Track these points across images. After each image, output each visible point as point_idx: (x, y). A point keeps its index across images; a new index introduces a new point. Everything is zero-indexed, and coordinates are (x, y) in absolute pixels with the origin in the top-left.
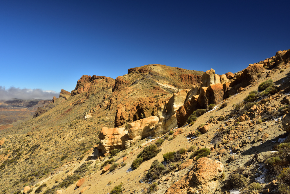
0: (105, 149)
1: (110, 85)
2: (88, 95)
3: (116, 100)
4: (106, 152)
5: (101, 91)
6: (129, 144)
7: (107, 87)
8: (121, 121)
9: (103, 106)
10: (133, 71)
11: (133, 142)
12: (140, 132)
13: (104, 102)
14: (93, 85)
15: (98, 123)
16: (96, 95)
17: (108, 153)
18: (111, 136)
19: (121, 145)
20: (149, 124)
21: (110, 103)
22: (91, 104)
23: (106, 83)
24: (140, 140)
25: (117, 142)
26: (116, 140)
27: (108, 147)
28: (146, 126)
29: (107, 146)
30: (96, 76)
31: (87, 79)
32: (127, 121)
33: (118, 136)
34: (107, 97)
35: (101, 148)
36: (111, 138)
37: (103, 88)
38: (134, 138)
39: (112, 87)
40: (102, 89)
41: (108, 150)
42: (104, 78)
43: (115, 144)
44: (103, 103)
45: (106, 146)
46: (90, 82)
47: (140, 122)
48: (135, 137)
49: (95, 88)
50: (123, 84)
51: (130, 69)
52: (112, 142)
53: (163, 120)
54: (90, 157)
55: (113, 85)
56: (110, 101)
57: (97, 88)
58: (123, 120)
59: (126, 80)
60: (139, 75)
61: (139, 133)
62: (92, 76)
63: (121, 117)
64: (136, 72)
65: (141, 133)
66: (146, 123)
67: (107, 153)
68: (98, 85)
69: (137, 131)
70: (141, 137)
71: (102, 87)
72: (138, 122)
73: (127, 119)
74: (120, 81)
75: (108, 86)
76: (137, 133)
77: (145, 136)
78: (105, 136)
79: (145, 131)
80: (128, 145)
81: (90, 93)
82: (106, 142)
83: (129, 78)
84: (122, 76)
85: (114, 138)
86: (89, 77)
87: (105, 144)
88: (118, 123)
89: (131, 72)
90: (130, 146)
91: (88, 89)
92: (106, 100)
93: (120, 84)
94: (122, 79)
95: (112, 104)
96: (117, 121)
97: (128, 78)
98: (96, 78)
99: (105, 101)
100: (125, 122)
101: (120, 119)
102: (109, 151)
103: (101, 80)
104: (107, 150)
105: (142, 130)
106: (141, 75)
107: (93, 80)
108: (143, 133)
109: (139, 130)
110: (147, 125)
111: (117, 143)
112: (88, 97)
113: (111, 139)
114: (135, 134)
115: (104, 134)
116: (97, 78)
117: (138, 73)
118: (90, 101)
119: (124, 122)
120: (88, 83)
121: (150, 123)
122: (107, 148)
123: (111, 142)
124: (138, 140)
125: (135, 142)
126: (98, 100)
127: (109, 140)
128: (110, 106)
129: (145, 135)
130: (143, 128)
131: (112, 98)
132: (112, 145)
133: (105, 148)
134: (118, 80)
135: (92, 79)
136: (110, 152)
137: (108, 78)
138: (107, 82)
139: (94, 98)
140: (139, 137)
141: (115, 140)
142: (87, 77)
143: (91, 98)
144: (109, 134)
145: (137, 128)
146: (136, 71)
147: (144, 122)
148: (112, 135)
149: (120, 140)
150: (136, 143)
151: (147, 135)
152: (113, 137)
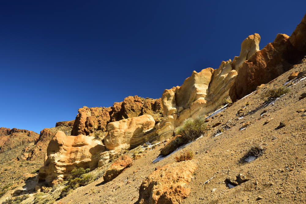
0: (57, 172)
1: (32, 139)
2: (3, 149)
3: (39, 151)
4: (56, 178)
5: (20, 145)
6: (108, 157)
7: (28, 141)
8: (86, 129)
9: (22, 159)
10: (62, 125)
11: (116, 153)
12: (129, 137)
13: (23, 154)
14: (11, 138)
15: (20, 167)
16: (13, 150)
17: (60, 178)
18: (70, 148)
19: (89, 162)
20: (143, 125)
21: (32, 154)
22: (5, 159)
23: (27, 137)
24: (127, 150)
25: (83, 157)
26: (79, 155)
27: (63, 168)
28: (139, 128)
29: (61, 166)
30: (16, 130)
31: (5, 131)
32: (95, 129)
33: (84, 147)
34: (28, 149)
35: (48, 172)
36: (69, 152)
37: (23, 142)
38: (116, 148)
39: (34, 141)
40: (21, 143)
41: (61, 174)
42: (25, 132)
43: (78, 162)
44: (22, 156)
45: (58, 166)
46: (8, 135)
47: (128, 122)
48: (118, 145)
49: (12, 142)
50: (49, 136)
51: (59, 123)
52: (71, 159)
53: (174, 112)
54: (19, 192)
55: (35, 139)
56: (32, 153)
57: (15, 142)
58: (89, 128)
59: (53, 132)
60: (69, 128)
61: (126, 140)
62: (11, 129)
63: (86, 123)
64: (65, 126)
65: (129, 139)
66: (138, 122)
67: (58, 180)
68: (17, 139)
69: (124, 136)
70: (129, 145)
71: (21, 141)
72: (124, 122)
73: (96, 127)
74: (46, 133)
75: (30, 140)
76: (123, 139)
77: (135, 144)
78: (61, 145)
79: (136, 136)
80: (106, 159)
81: (5, 147)
82: (60, 158)
83: (57, 130)
84: (49, 129)
85: (77, 151)
86: (8, 130)
87: (59, 161)
88: (81, 131)
89: (60, 125)
90: (108, 160)
91: (4, 143)
92: (27, 152)
93: (45, 136)
94: (48, 131)
95: (34, 156)
96: (79, 129)
97: (55, 130)
98: (16, 132)
99: (25, 154)
100: (93, 130)
101: (84, 125)
102: (62, 176)
103: (21, 133)
104: (59, 174)
105: (132, 134)
106: (70, 129)
107: (13, 133)
108: (133, 139)
109: (126, 134)
110: (140, 126)
111: (81, 159)
112: (2, 151)
113: (71, 153)
114: (120, 140)
115: (60, 142)
116: (18, 132)
117: (67, 126)
118: (4, 156)
119: (90, 131)
120: (5, 136)
121: (145, 123)
122: (60, 170)
123: (68, 158)
124: (124, 151)
125: (119, 153)
126: (14, 155)
127: (67, 154)
128: (31, 158)
129: (136, 142)
130: (133, 130)
131: (35, 149)
132: (70, 164)
133: (56, 169)
134: (44, 132)
135: (10, 132)
136: (64, 176)
137: (30, 132)
138: (28, 135)
139: (10, 152)
140: (127, 146)
141: (79, 153)
142: (5, 129)
143: (6, 152)
144: (67, 144)
145: (123, 131)
146: (65, 124)
147: (134, 121)
148: (73, 146)
149: (88, 153)
150: (120, 155)
151: (140, 142)
152: (75, 149)
